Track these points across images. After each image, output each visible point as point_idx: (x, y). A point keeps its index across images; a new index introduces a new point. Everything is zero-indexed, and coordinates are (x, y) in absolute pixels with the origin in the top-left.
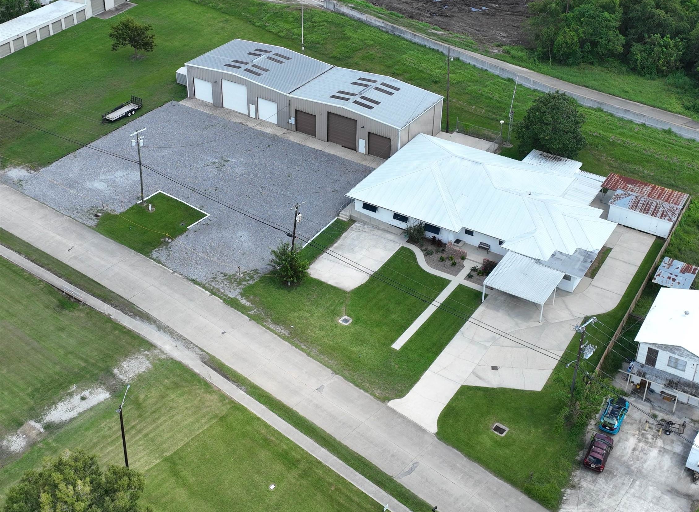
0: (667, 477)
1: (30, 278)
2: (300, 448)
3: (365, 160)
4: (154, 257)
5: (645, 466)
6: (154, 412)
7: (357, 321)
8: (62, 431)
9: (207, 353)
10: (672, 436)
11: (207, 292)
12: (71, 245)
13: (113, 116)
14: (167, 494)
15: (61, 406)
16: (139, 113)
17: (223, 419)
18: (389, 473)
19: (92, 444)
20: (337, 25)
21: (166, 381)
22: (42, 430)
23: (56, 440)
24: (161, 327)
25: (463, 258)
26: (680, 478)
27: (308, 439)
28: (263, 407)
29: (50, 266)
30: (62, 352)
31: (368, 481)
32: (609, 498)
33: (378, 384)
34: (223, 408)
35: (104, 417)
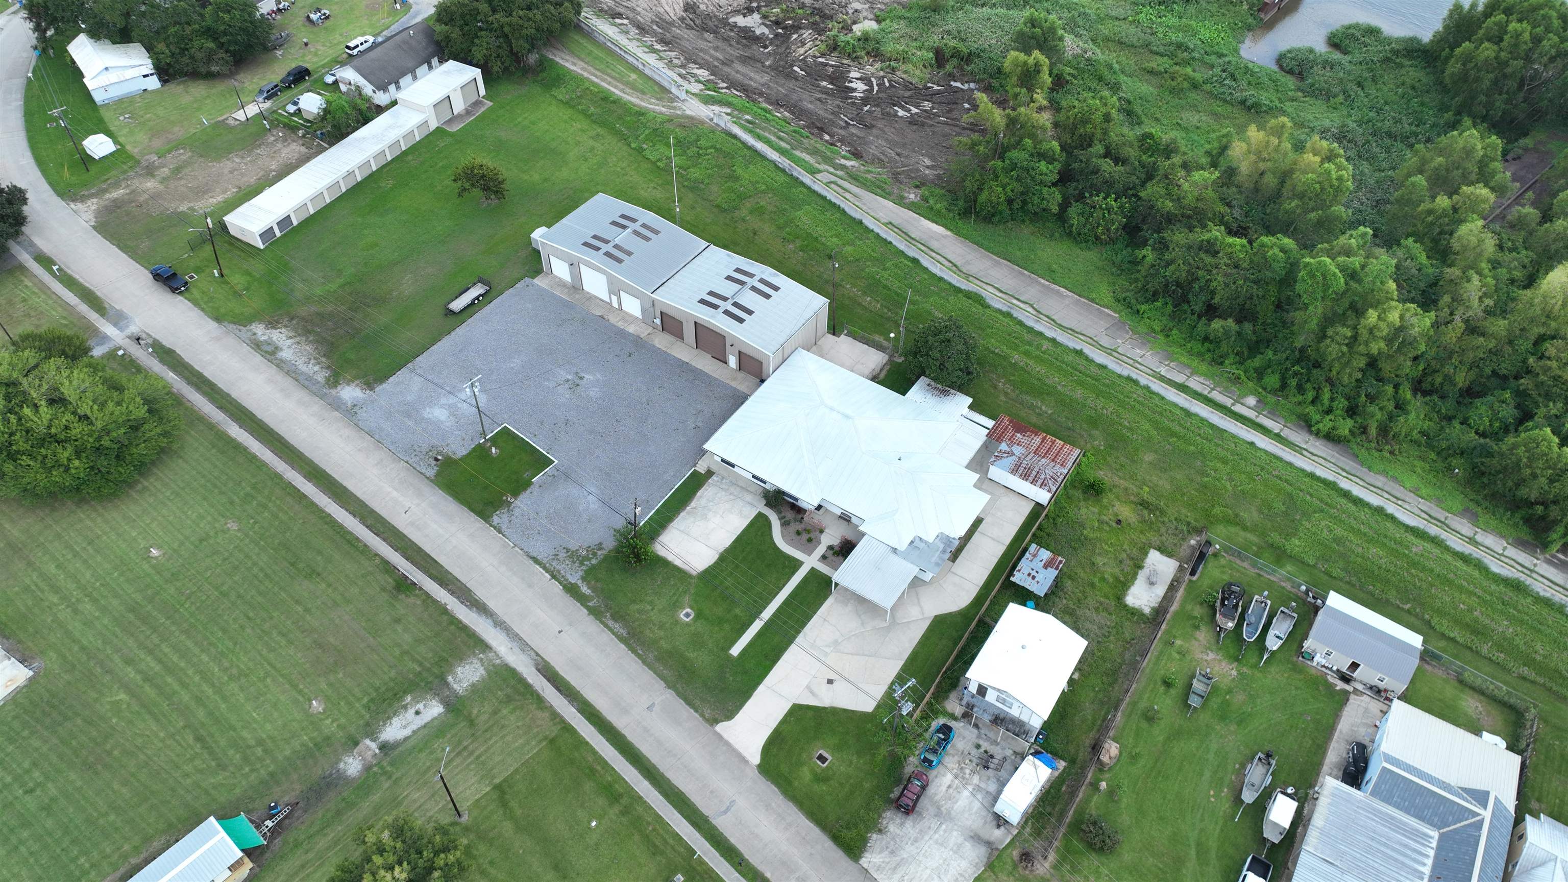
0: (974, 821)
1: (365, 550)
2: (624, 779)
3: (735, 379)
4: (495, 523)
5: (956, 807)
6: (486, 731)
7: (699, 616)
8: (397, 752)
9: (542, 658)
10: (990, 772)
11: (547, 575)
12: (408, 505)
13: (458, 305)
14: (494, 828)
15: (396, 721)
16: (488, 298)
17: (552, 741)
18: (706, 812)
19: (425, 768)
20: (727, 155)
21: (499, 693)
22: (377, 751)
23: (392, 764)
24: (499, 624)
25: (821, 531)
26: (985, 823)
27: (633, 769)
28: (592, 728)
29: (385, 535)
30: (397, 652)
31: (684, 821)
32: (912, 844)
33: (709, 702)
34: (553, 728)
35: (437, 737)
